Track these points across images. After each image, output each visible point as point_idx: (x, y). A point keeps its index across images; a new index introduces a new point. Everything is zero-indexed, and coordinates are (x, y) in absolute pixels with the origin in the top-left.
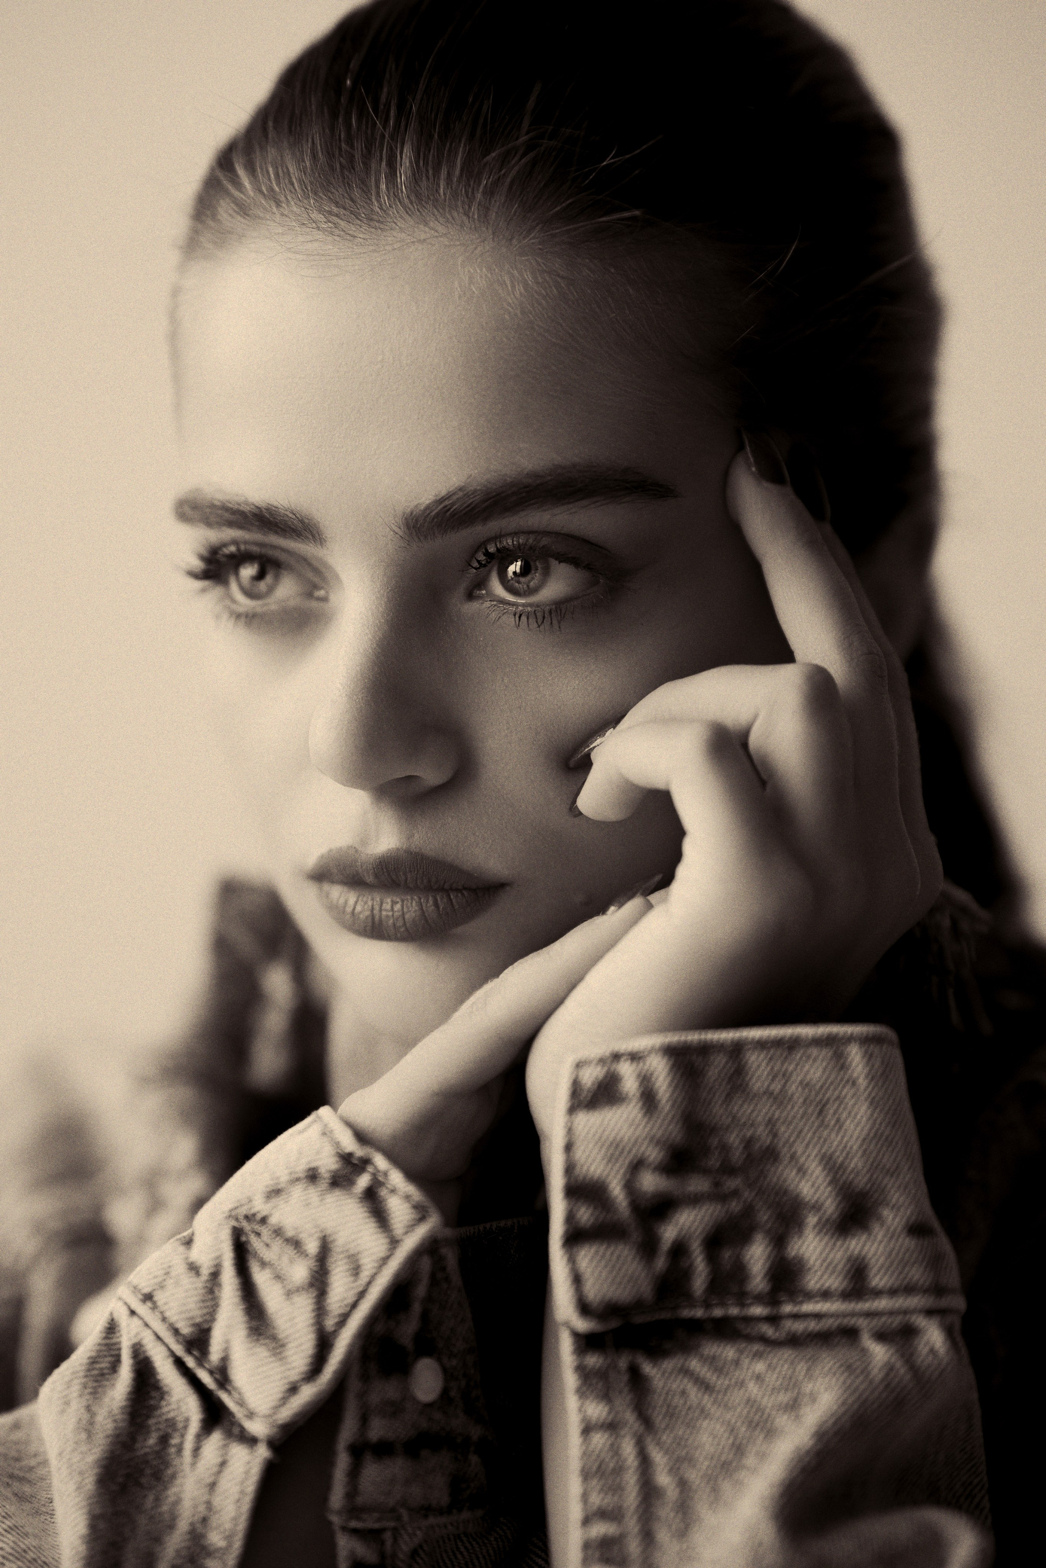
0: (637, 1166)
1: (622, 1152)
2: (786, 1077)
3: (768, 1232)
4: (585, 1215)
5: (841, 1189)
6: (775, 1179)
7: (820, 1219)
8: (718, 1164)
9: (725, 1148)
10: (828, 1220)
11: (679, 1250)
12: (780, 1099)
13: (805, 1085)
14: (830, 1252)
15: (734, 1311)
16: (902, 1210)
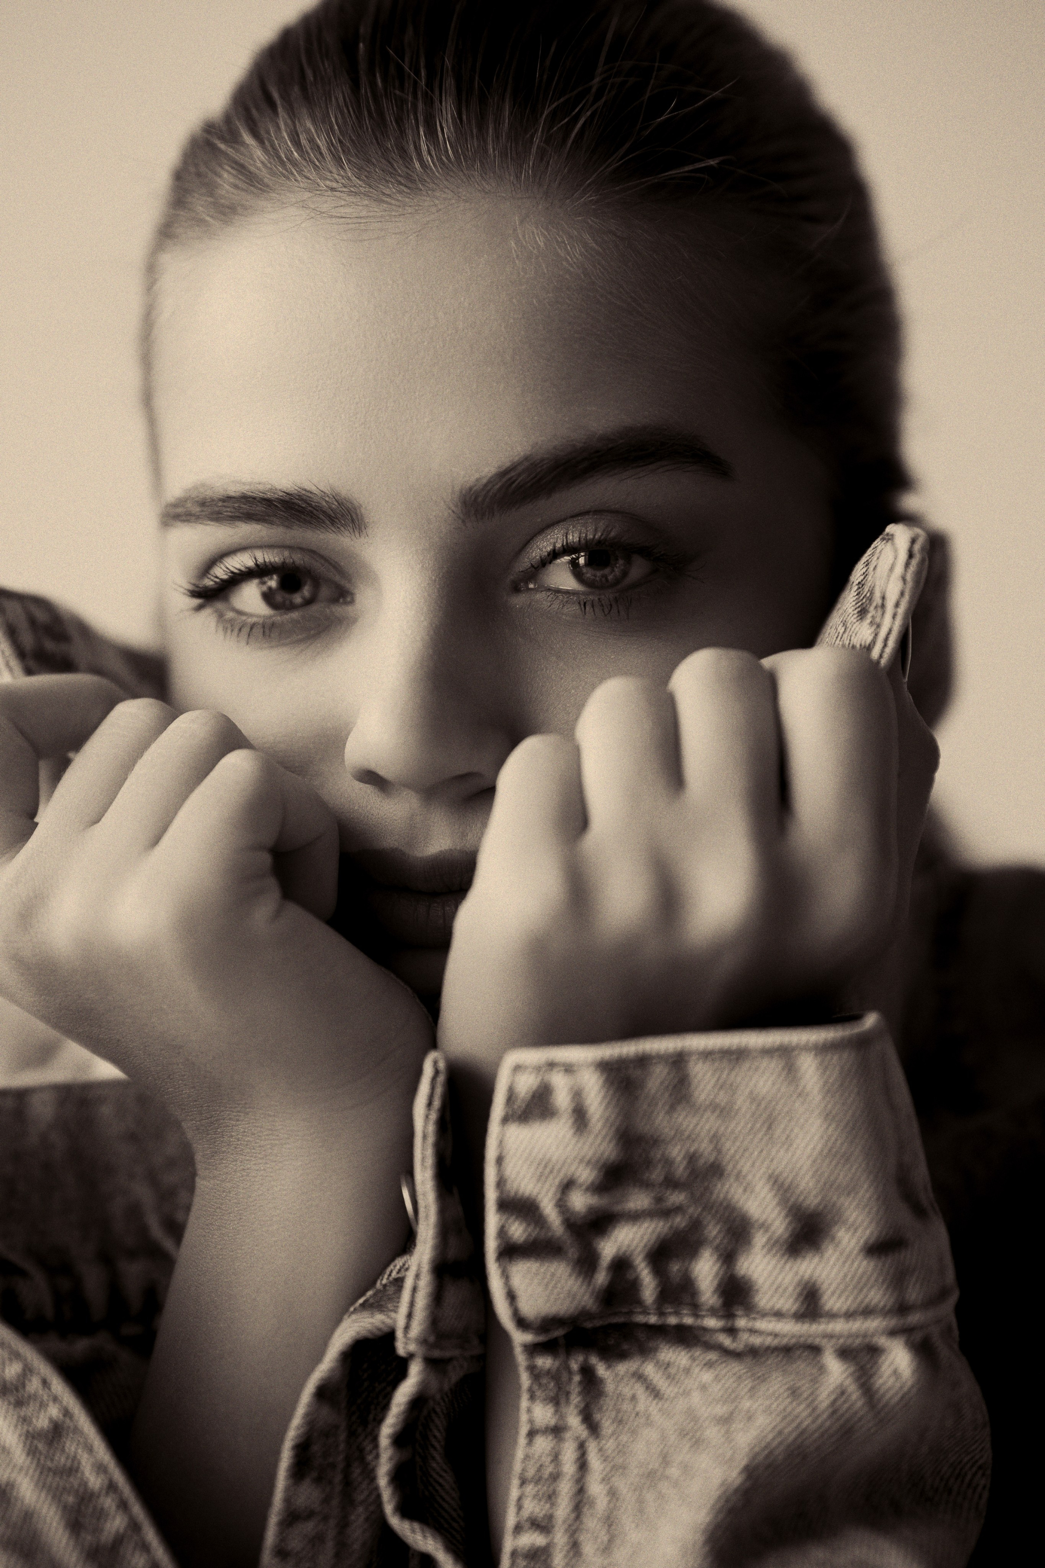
0: (568, 1186)
1: (551, 1172)
2: (733, 1089)
3: (717, 1248)
4: (518, 1231)
5: (790, 1210)
6: (722, 1196)
7: (769, 1240)
8: (662, 1178)
9: (668, 1162)
10: (777, 1242)
11: (621, 1265)
12: (725, 1112)
13: (753, 1098)
14: (779, 1274)
15: (688, 1321)
16: (860, 1231)
